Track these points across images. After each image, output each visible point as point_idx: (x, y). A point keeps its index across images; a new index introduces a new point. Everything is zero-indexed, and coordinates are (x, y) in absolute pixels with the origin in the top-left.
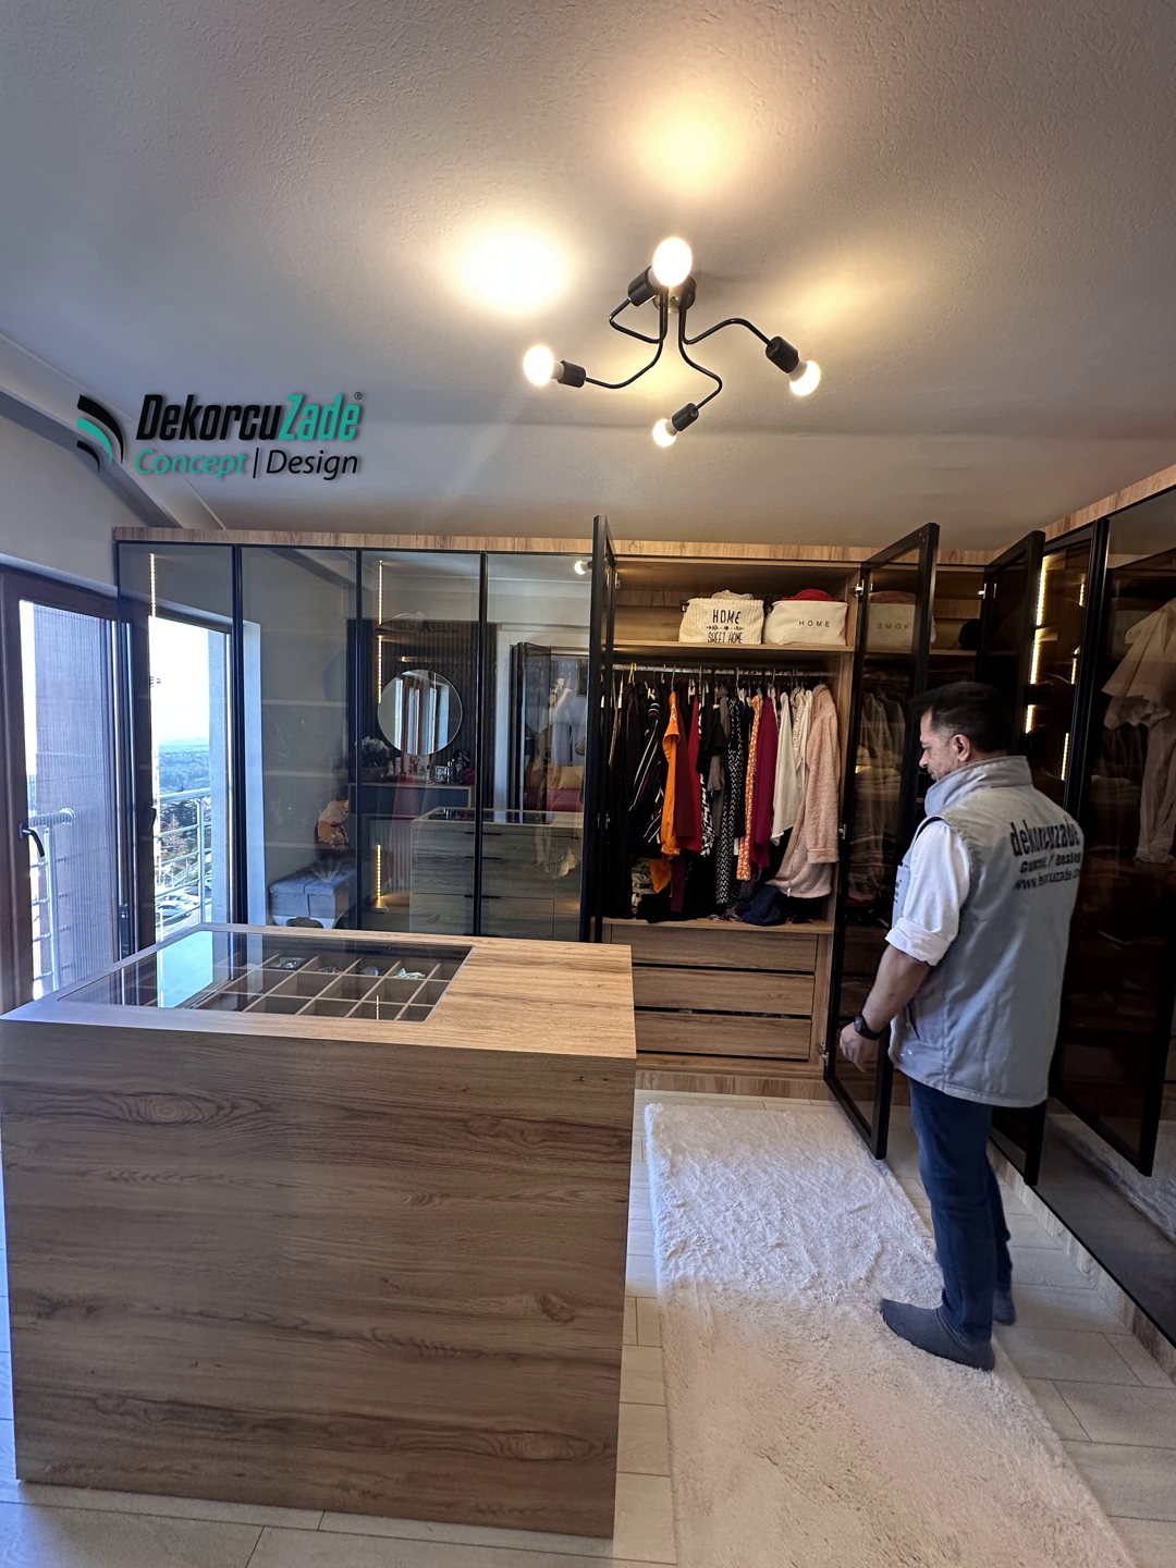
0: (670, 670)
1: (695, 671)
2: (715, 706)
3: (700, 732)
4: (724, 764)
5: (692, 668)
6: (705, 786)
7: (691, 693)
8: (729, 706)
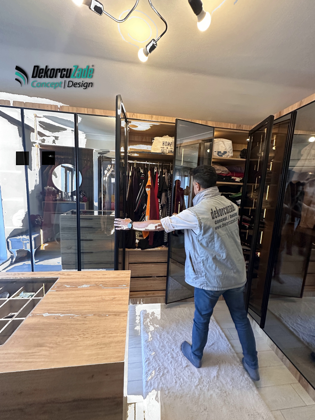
0: (148, 163)
1: (157, 164)
2: (164, 176)
3: (158, 184)
4: (166, 195)
5: (156, 163)
6: (160, 203)
7: (155, 171)
8: (168, 175)
